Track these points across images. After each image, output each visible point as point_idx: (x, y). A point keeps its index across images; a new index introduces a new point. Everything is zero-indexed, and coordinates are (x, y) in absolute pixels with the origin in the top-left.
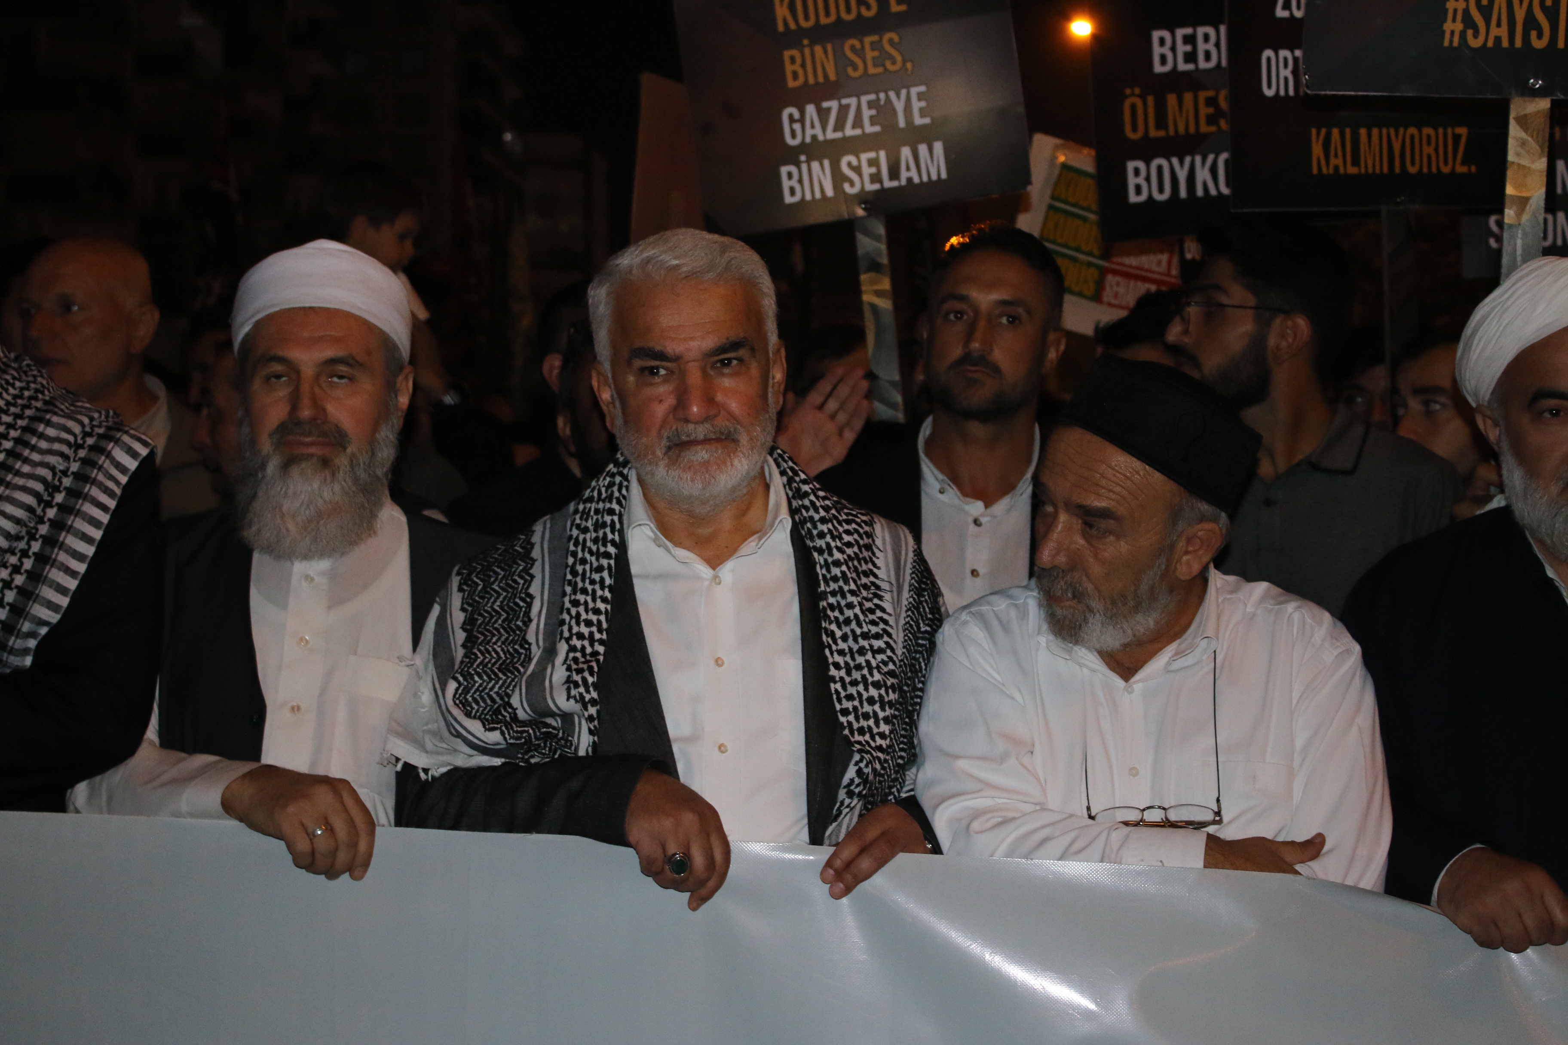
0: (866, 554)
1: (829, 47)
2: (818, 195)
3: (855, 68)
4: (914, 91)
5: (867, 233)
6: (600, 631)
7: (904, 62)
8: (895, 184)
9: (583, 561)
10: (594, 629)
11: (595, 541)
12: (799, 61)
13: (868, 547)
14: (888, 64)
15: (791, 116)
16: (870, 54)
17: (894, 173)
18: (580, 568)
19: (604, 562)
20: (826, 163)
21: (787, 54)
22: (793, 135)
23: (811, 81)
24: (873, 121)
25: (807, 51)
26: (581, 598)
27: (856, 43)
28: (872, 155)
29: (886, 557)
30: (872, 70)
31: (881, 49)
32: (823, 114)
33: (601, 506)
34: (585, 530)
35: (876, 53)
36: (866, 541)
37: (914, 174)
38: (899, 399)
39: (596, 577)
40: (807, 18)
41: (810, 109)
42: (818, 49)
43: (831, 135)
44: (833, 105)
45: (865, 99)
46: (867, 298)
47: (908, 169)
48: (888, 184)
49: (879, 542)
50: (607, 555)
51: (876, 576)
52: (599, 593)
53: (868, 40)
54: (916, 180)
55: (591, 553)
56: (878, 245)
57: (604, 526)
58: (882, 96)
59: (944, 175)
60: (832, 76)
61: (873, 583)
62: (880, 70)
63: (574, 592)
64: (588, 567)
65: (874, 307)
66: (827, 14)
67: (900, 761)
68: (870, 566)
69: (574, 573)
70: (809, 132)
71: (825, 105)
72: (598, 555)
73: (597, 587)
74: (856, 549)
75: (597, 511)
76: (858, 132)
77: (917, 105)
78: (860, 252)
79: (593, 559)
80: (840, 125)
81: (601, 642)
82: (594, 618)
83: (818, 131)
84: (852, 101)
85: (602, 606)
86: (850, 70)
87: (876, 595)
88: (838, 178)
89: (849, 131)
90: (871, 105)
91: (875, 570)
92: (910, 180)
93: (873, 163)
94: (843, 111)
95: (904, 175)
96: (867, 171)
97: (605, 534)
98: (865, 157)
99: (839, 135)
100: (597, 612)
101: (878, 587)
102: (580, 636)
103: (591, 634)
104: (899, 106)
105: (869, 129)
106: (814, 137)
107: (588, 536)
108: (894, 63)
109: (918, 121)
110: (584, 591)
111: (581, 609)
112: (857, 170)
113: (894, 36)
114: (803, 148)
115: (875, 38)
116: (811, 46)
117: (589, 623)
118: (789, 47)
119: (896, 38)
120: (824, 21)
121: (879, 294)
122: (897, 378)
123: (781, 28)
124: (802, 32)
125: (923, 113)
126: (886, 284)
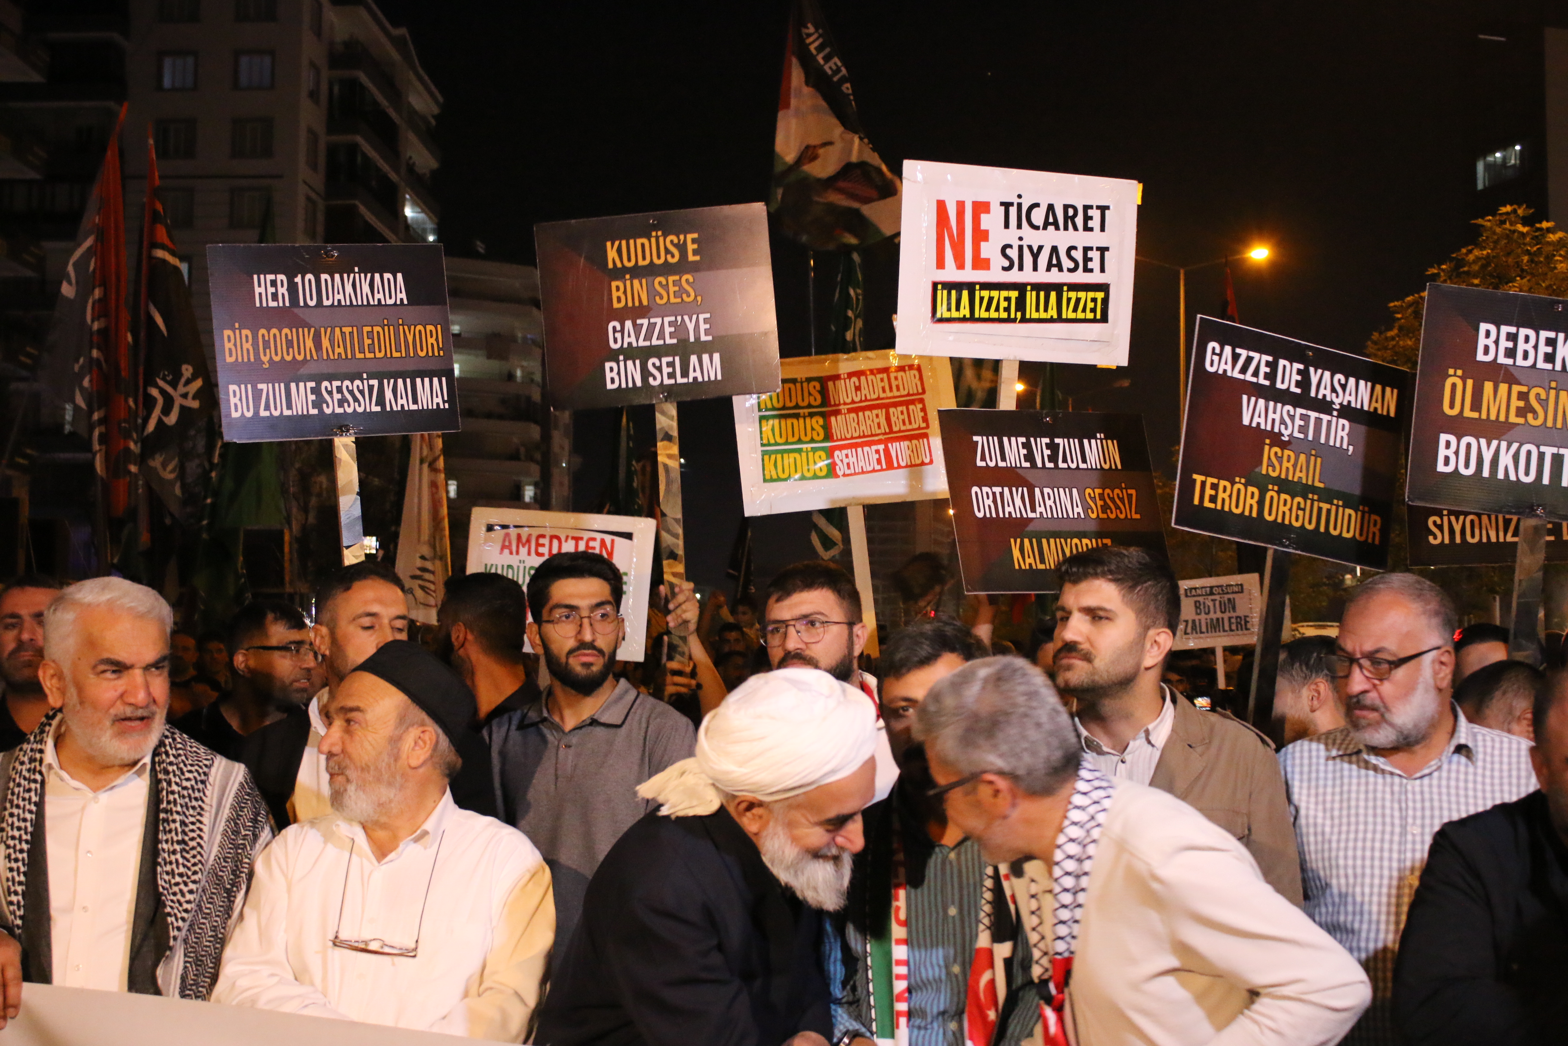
0: (200, 786)
1: (644, 281)
2: (630, 385)
3: (661, 298)
4: (702, 317)
5: (663, 413)
6: (26, 833)
7: (696, 297)
8: (685, 380)
9: (19, 785)
10: (22, 832)
11: (29, 770)
12: (622, 289)
13: (203, 782)
14: (684, 296)
15: (614, 328)
16: (672, 289)
17: (685, 374)
18: (16, 790)
19: (33, 786)
20: (638, 362)
21: (614, 284)
22: (615, 341)
23: (630, 304)
24: (672, 335)
25: (628, 283)
26: (15, 811)
27: (662, 279)
28: (670, 359)
29: (213, 789)
30: (673, 300)
31: (681, 286)
32: (637, 328)
33: (35, 746)
34: (22, 763)
35: (677, 288)
36: (203, 777)
37: (698, 374)
38: (680, 531)
39: (27, 795)
40: (629, 260)
41: (628, 324)
42: (636, 282)
43: (642, 343)
44: (645, 322)
45: (667, 320)
46: (661, 459)
47: (695, 371)
48: (680, 380)
49: (211, 779)
50: (35, 781)
51: (203, 801)
52: (28, 807)
53: (671, 279)
54: (700, 379)
55: (25, 779)
56: (671, 422)
57: (35, 760)
58: (679, 318)
59: (719, 377)
60: (645, 303)
61: (200, 806)
62: (679, 300)
63: (12, 807)
64: (22, 789)
65: (666, 466)
66: (644, 258)
67: (215, 924)
68: (202, 794)
69: (13, 794)
70: (627, 340)
71: (639, 321)
72: (30, 781)
73: (27, 803)
74: (193, 782)
75: (32, 750)
76: (661, 342)
77: (703, 327)
78: (658, 427)
79: (26, 783)
80: (648, 337)
81: (27, 842)
82: (22, 824)
83: (633, 339)
84: (659, 321)
85: (28, 816)
86: (657, 298)
87: (199, 814)
88: (645, 374)
89: (655, 342)
90: (671, 324)
91: (204, 798)
92: (695, 379)
93: (671, 364)
94: (651, 326)
95: (692, 375)
96: (666, 370)
97: (35, 767)
98: (665, 360)
99: (647, 343)
100: (25, 820)
101: (202, 809)
102: (13, 838)
103: (20, 836)
104: (691, 327)
105: (669, 341)
106: (630, 344)
107: (24, 767)
108: (689, 296)
109: (704, 338)
110: (18, 806)
111: (15, 819)
112: (659, 369)
113: (689, 277)
114: (621, 350)
115: (677, 278)
116: (631, 279)
117: (19, 829)
118: (616, 279)
119: (691, 280)
120: (641, 263)
121: (670, 456)
122: (679, 516)
123: (611, 265)
124: (625, 269)
125: (707, 332)
126: (675, 450)
